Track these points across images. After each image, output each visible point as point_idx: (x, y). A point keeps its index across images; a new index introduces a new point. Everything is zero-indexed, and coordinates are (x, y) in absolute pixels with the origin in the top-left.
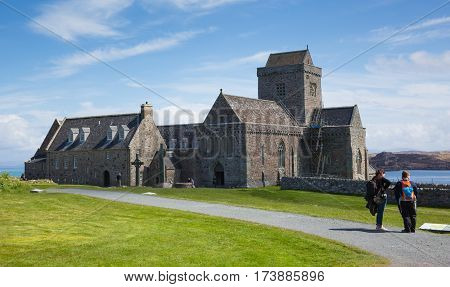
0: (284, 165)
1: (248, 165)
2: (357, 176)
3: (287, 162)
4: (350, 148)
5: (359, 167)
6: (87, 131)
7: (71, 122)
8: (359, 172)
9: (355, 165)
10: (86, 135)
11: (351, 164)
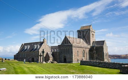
0: (84, 57)
1: (73, 56)
2: (105, 60)
3: (85, 56)
4: (104, 52)
5: (106, 58)
6: (29, 47)
7: (25, 44)
8: (106, 59)
9: (105, 57)
10: (29, 48)
11: (104, 57)
